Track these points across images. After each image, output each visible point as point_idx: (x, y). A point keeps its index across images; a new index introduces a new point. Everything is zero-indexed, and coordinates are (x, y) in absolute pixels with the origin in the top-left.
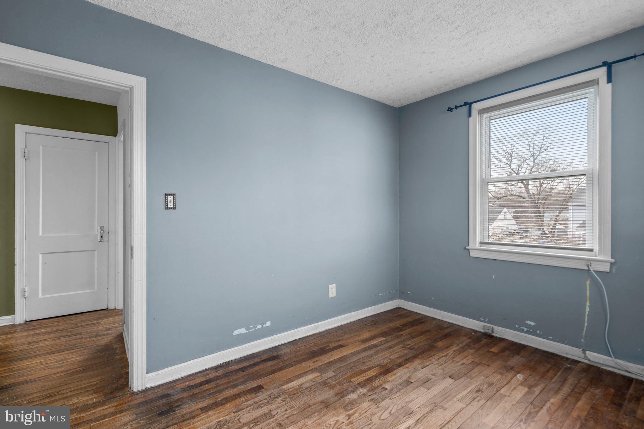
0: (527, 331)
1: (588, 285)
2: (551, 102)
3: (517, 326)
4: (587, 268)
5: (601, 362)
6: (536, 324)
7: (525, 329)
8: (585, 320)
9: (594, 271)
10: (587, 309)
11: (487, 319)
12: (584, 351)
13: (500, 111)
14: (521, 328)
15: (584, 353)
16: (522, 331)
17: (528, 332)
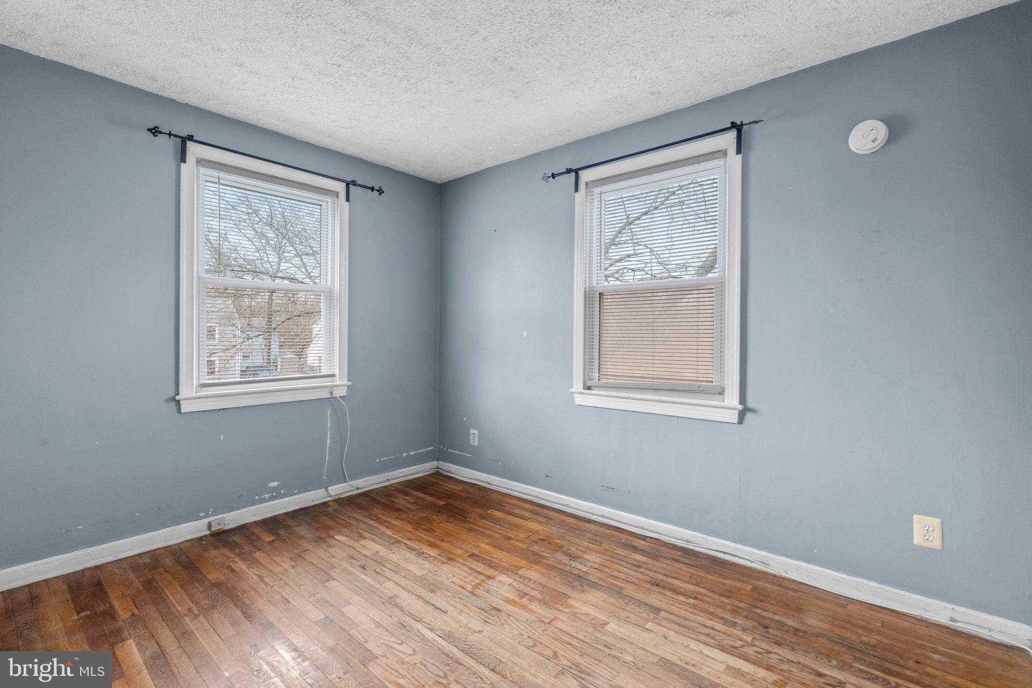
0: (270, 497)
1: (329, 414)
2: (288, 194)
3: (257, 498)
4: (329, 396)
5: (340, 492)
6: (280, 483)
7: (267, 496)
8: (326, 454)
9: (340, 397)
10: (328, 442)
11: (211, 510)
12: (326, 488)
13: (230, 176)
14: (262, 497)
15: (327, 491)
16: (264, 500)
17: (272, 498)
